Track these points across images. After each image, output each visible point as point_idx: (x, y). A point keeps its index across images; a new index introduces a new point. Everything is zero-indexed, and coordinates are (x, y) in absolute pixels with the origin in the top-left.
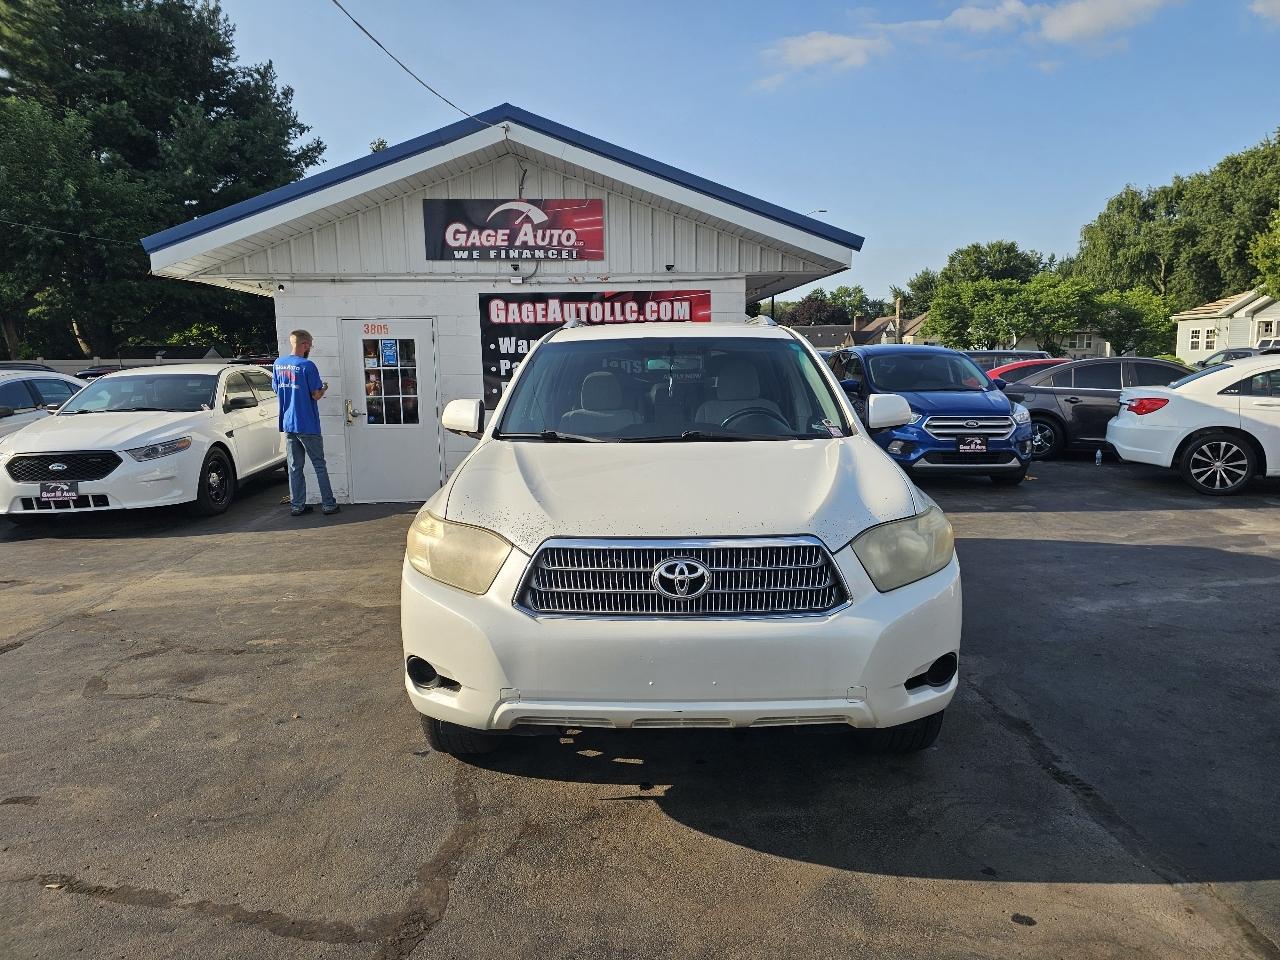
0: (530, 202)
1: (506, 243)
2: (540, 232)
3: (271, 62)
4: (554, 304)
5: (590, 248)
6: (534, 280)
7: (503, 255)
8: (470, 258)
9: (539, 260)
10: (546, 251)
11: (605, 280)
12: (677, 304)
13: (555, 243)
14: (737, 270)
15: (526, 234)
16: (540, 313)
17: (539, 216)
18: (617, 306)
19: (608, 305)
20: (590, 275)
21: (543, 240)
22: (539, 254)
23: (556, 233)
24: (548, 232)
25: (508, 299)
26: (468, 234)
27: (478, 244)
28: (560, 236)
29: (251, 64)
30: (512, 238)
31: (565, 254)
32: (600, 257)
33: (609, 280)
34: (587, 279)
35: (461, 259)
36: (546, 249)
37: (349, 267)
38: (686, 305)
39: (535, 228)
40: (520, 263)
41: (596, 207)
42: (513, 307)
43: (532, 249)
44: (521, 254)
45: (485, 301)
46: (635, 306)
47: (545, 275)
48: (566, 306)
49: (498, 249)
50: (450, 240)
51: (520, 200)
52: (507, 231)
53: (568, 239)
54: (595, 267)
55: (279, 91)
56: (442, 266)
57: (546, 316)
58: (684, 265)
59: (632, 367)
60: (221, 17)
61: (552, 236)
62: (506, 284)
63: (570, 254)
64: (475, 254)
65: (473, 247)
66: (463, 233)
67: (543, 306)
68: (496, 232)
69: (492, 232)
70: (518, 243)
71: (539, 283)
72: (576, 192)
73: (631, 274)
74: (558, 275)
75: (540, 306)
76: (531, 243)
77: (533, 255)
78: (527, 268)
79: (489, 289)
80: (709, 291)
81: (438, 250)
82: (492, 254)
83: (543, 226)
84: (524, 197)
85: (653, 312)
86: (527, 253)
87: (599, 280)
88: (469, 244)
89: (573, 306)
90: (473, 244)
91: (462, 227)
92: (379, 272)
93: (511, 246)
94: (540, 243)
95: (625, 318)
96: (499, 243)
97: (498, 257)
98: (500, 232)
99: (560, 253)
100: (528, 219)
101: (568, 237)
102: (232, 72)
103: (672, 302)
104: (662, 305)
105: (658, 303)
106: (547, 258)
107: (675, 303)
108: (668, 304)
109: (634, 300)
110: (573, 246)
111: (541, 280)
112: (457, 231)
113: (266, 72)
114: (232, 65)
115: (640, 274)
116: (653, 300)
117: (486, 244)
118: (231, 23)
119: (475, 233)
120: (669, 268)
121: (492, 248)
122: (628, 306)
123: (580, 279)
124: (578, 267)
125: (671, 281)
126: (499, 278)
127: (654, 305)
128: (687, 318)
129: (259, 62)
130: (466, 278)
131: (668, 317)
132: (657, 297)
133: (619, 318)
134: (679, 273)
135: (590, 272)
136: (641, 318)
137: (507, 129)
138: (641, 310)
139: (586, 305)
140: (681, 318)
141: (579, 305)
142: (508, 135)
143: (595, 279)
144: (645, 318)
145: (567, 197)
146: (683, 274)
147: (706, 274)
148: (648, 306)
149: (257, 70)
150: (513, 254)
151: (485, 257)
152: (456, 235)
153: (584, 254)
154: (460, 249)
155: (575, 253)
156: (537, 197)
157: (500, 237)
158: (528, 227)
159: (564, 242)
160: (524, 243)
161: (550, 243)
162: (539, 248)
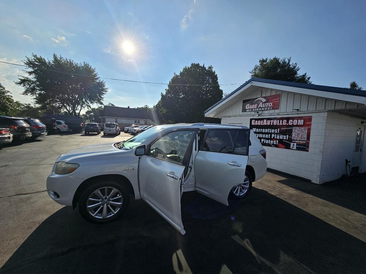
0: (263, 97)
4: (265, 121)
5: (276, 107)
7: (255, 110)
8: (249, 111)
9: (263, 110)
10: (264, 109)
11: (278, 115)
12: (299, 121)
13: (267, 106)
14: (323, 109)
15: (261, 105)
16: (262, 123)
17: (264, 100)
18: (281, 121)
19: (278, 121)
22: (263, 109)
23: (267, 104)
25: (256, 119)
26: (250, 106)
27: (251, 108)
30: (258, 106)
31: (269, 109)
32: (278, 109)
33: (280, 114)
34: (274, 114)
35: (248, 112)
36: (264, 108)
37: (231, 114)
38: (302, 121)
39: (263, 103)
41: (279, 96)
42: (256, 121)
43: (261, 108)
45: (251, 120)
46: (286, 121)
47: (264, 114)
48: (268, 121)
49: (254, 109)
50: (247, 108)
53: (270, 105)
54: (277, 111)
56: (245, 113)
57: (263, 123)
58: (304, 108)
59: (283, 138)
65: (250, 109)
67: (263, 121)
70: (259, 107)
71: (262, 116)
72: (274, 93)
73: (286, 112)
74: (267, 114)
75: (262, 121)
76: (261, 107)
78: (260, 112)
79: (252, 117)
80: (312, 116)
81: (244, 110)
83: (265, 103)
84: (262, 96)
85: (291, 123)
86: (260, 109)
89: (269, 121)
93: (257, 108)
94: (263, 106)
95: (283, 124)
98: (256, 105)
99: (268, 108)
100: (262, 101)
101: (270, 104)
104: (294, 121)
105: (293, 120)
106: (264, 110)
107: (299, 120)
108: (296, 121)
109: (285, 119)
110: (271, 106)
111: (263, 115)
112: (248, 106)
115: (288, 112)
117: (253, 108)
119: (251, 106)
120: (298, 110)
121: (253, 109)
122: (284, 121)
123: (272, 114)
124: (272, 111)
125: (298, 114)
126: (254, 115)
127: (292, 121)
128: (302, 124)
129: (304, 74)
130: (248, 115)
131: (296, 124)
132: (293, 119)
133: (281, 124)
134: (301, 111)
135: (275, 112)
136: (287, 124)
137: (252, 83)
138: (288, 122)
139: (273, 121)
140: (300, 124)
141: (271, 121)
142: (252, 84)
143: (276, 114)
144: (289, 124)
145: (271, 95)
146: (302, 111)
147: (311, 111)
148: (290, 121)
149: (303, 75)
150: (257, 110)
151: (252, 111)
152: (248, 107)
153: (274, 108)
154: (248, 109)
155: (271, 108)
156: (265, 96)
157: (255, 106)
158: (261, 103)
159: (269, 105)
160: (260, 107)
161: (266, 106)
162: (263, 108)
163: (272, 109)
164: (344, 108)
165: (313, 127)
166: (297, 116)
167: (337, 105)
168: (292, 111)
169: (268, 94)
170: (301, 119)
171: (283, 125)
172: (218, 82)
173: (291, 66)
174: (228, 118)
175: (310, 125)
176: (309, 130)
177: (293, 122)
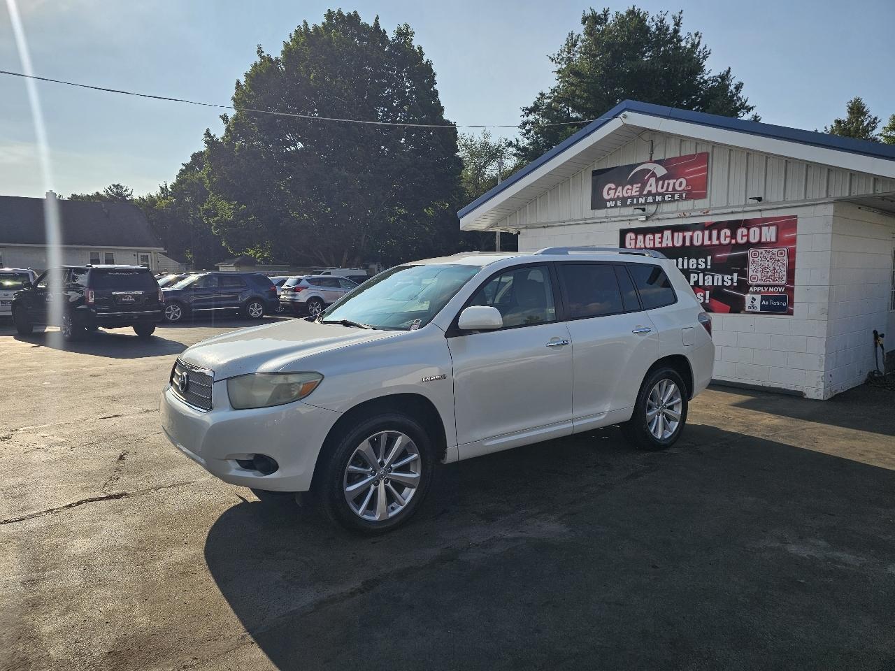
0: (656, 162)
1: (638, 193)
2: (661, 183)
3: (729, 68)
4: (667, 233)
5: (697, 190)
6: (655, 217)
7: (635, 202)
8: (616, 206)
9: (658, 203)
10: (663, 197)
11: (706, 214)
12: (765, 229)
13: (670, 189)
14: (824, 195)
15: (652, 186)
16: (657, 240)
17: (661, 171)
18: (715, 233)
19: (707, 233)
20: (695, 210)
21: (662, 188)
22: (659, 198)
23: (672, 182)
24: (666, 182)
25: (637, 231)
26: (616, 189)
27: (621, 196)
28: (674, 184)
29: (717, 74)
30: (642, 189)
31: (676, 197)
32: (703, 196)
33: (710, 213)
34: (692, 214)
35: (611, 207)
36: (663, 195)
37: (554, 218)
38: (773, 229)
39: (657, 180)
40: (646, 207)
41: (703, 159)
42: (640, 237)
43: (654, 195)
44: (646, 200)
45: (623, 233)
46: (728, 232)
47: (662, 213)
48: (676, 234)
49: (632, 198)
50: (606, 197)
51: (651, 161)
52: (639, 185)
54: (701, 204)
55: (732, 88)
56: (601, 213)
57: (661, 243)
58: (774, 195)
59: (723, 281)
60: (701, 47)
61: (669, 184)
62: (636, 222)
63: (681, 196)
64: (619, 203)
65: (618, 198)
66: (613, 189)
67: (660, 235)
68: (632, 186)
69: (629, 187)
70: (645, 192)
71: (658, 219)
72: (689, 150)
73: (727, 207)
74: (672, 213)
75: (658, 236)
76: (654, 191)
77: (654, 200)
78: (651, 209)
79: (626, 226)
80: (796, 216)
81: (598, 202)
82: (629, 202)
83: (663, 178)
84: (653, 159)
85: (743, 236)
86: (650, 199)
87: (702, 214)
88: (616, 197)
89: (681, 234)
90: (618, 196)
91: (613, 186)
92: (557, 220)
93: (641, 195)
94: (660, 190)
95: (720, 242)
96: (634, 194)
97: (632, 204)
98: (635, 186)
99: (673, 196)
100: (654, 175)
101: (681, 184)
102: (706, 82)
103: (760, 228)
104: (752, 230)
105: (748, 229)
106: (663, 201)
108: (757, 230)
109: (726, 228)
110: (683, 190)
111: (660, 217)
112: (610, 189)
113: (725, 77)
114: (706, 77)
115: (733, 207)
116: (744, 226)
117: (626, 195)
118: (708, 49)
119: (620, 188)
120: (760, 199)
121: (629, 197)
122: (723, 232)
123: (687, 214)
124: (686, 205)
125: (760, 210)
126: (632, 218)
127: (745, 231)
128: (774, 240)
129: (722, 70)
130: (613, 219)
131: (757, 240)
132: (747, 224)
133: (715, 242)
134: (768, 203)
135: (695, 208)
136: (733, 241)
137: (625, 117)
138: (733, 236)
139: (690, 233)
140: (768, 240)
141: (685, 234)
142: (626, 121)
143: (699, 213)
144: (736, 241)
145: (682, 155)
146: (771, 203)
147: (794, 202)
148: (739, 231)
149: (720, 77)
150: (642, 200)
151: (624, 204)
152: (609, 192)
153: (690, 196)
154: (611, 200)
155: (684, 195)
156: (661, 158)
157: (634, 189)
158: (653, 180)
159: (677, 188)
160: (649, 192)
161: (667, 190)
162: (659, 194)
163: (688, 198)
164: (871, 192)
165: (800, 247)
166: (757, 216)
167: (855, 184)
168: (743, 203)
169: (672, 153)
170: (769, 225)
171: (720, 244)
172: (436, 93)
173: (683, 44)
174: (543, 230)
175: (793, 241)
176: (791, 254)
177: (748, 235)
